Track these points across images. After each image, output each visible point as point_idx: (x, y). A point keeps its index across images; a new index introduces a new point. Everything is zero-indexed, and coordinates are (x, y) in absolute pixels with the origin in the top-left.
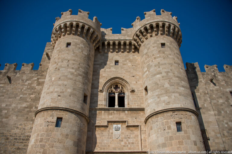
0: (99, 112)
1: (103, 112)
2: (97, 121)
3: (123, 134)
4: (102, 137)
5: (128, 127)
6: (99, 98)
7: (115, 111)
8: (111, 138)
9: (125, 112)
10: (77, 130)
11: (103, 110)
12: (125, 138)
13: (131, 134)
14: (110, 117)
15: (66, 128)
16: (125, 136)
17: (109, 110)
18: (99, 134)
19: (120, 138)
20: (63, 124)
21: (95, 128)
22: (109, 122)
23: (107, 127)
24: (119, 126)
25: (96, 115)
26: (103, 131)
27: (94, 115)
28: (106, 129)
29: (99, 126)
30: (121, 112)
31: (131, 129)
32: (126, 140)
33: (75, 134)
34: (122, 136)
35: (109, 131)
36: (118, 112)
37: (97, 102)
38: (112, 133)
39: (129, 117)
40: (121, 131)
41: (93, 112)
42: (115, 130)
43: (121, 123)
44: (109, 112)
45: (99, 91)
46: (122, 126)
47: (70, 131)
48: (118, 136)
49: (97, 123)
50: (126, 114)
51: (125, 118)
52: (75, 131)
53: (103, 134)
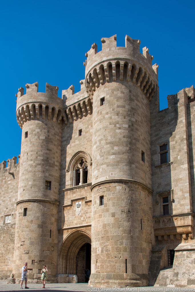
0: (66, 193)
1: (69, 192)
2: (65, 202)
3: (83, 210)
4: (68, 215)
5: (86, 202)
6: (66, 179)
7: (77, 189)
8: (74, 215)
9: (85, 189)
10: (40, 215)
11: (69, 190)
12: (84, 213)
13: (88, 209)
14: (74, 195)
15: (30, 215)
16: (84, 211)
17: (73, 189)
18: (66, 213)
19: (80, 214)
20: (28, 213)
21: (64, 209)
22: (72, 201)
23: (71, 205)
24: (80, 203)
25: (64, 196)
26: (69, 210)
27: (63, 197)
28: (71, 208)
29: (66, 206)
30: (81, 189)
31: (89, 204)
32: (84, 215)
33: (39, 218)
34: (82, 212)
35: (73, 209)
36: (80, 189)
37: (65, 183)
38: (75, 211)
39: (88, 193)
40: (82, 207)
41: (62, 194)
42: (77, 208)
43: (82, 200)
44: (73, 191)
45: (66, 171)
46: (82, 202)
47: (34, 217)
48: (79, 212)
49: (65, 203)
50: (85, 190)
51: (84, 194)
52: (38, 217)
53: (69, 212)
